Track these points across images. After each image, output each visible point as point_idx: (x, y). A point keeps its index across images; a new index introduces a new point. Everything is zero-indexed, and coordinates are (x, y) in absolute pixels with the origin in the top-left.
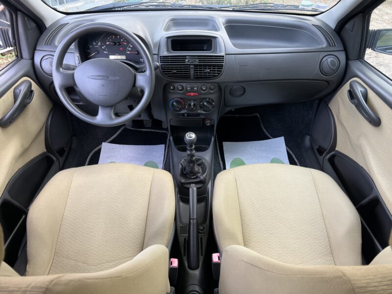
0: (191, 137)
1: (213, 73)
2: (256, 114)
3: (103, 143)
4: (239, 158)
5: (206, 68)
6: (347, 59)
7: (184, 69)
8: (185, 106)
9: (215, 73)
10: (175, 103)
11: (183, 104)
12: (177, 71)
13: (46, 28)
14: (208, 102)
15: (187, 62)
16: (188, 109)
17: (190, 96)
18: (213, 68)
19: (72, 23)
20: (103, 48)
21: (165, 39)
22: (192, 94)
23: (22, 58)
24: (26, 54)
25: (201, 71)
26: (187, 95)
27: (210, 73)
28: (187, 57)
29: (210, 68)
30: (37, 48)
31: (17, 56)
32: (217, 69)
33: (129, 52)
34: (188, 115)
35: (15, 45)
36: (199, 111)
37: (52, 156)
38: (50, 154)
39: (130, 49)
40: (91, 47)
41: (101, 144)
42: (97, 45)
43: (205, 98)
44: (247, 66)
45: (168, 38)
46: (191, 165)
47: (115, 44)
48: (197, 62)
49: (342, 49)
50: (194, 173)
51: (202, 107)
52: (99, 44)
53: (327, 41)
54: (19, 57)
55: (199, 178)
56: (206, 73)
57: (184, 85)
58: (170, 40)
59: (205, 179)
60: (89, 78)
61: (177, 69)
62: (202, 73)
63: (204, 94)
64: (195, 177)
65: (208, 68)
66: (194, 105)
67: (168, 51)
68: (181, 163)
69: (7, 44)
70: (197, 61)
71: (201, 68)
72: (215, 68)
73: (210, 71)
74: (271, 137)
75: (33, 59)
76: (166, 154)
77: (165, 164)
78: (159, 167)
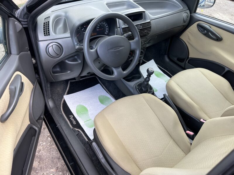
1: (147, 32)
6: (191, 13)
8: (133, 55)
20: (82, 30)
23: (11, 54)
33: (98, 30)
35: (6, 44)
39: (98, 27)
49: (188, 9)
52: (80, 28)
53: (182, 6)
54: (8, 53)
65: (145, 30)
70: (141, 27)
76: (105, 89)
77: (111, 94)
78: (109, 97)
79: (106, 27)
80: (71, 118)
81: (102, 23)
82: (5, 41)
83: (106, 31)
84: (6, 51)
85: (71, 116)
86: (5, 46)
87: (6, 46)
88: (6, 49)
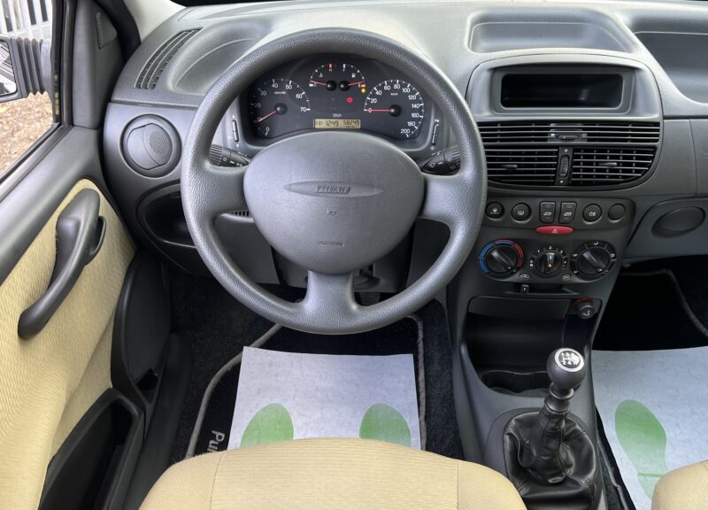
0: (573, 366)
1: (624, 171)
2: (664, 271)
3: (246, 349)
4: (633, 401)
5: (605, 157)
7: (539, 160)
8: (525, 263)
9: (630, 171)
10: (495, 254)
11: (521, 255)
12: (520, 166)
13: (139, 43)
14: (595, 252)
15: (552, 139)
16: (535, 271)
17: (549, 234)
18: (625, 158)
19: (209, 29)
20: (298, 96)
21: (486, 76)
22: (555, 230)
23: (71, 123)
24: (84, 112)
25: (591, 164)
26: (540, 233)
27: (617, 171)
28: (552, 125)
29: (618, 157)
30: (116, 97)
31: (58, 119)
32: (638, 158)
33: (370, 110)
34: (533, 287)
35: (58, 88)
36: (566, 278)
37: (127, 401)
38: (122, 397)
39: (374, 101)
40: (264, 93)
41: (242, 350)
42: (281, 88)
43: (590, 243)
45: (495, 70)
46: (552, 445)
47: (334, 86)
48: (582, 140)
50: (556, 468)
51: (578, 266)
52: (288, 87)
54: (64, 120)
55: (577, 484)
56: (604, 170)
57: (534, 203)
58: (499, 77)
59: (592, 487)
60: (290, 190)
61: (519, 160)
62: (591, 170)
63: (589, 229)
64: (559, 479)
65: (612, 157)
66: (556, 258)
67: (492, 107)
68: (511, 430)
69: (30, 83)
70: (584, 136)
71: (591, 157)
72: (631, 158)
73: (619, 164)
75: (100, 126)
76: (422, 385)
77: (426, 418)
78: (410, 426)
79: (415, 106)
80: (212, 442)
81: (396, 87)
82: (56, 77)
83: (410, 124)
84: (57, 113)
85: (218, 434)
86: (54, 94)
87: (57, 95)
88: (57, 107)
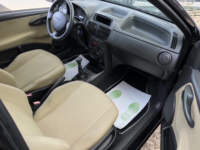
2: (150, 77)
3: (81, 55)
4: (121, 91)
5: (102, 33)
12: (92, 30)
15: (95, 27)
16: (93, 50)
20: (78, 11)
22: (95, 43)
27: (103, 36)
30: (61, 5)
36: (97, 53)
38: (52, 46)
41: (80, 54)
43: (100, 48)
44: (119, 39)
48: (99, 28)
57: (93, 37)
63: (99, 45)
67: (94, 19)
74: (147, 93)
